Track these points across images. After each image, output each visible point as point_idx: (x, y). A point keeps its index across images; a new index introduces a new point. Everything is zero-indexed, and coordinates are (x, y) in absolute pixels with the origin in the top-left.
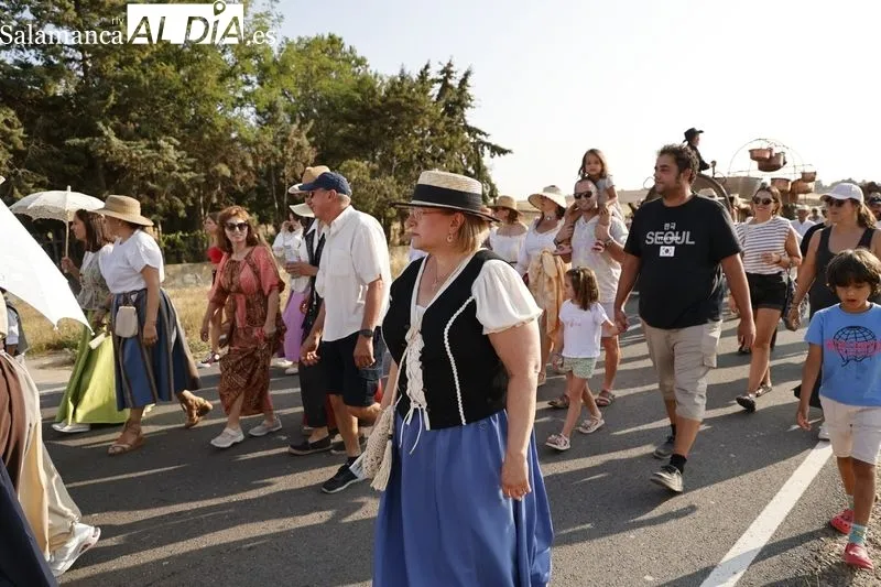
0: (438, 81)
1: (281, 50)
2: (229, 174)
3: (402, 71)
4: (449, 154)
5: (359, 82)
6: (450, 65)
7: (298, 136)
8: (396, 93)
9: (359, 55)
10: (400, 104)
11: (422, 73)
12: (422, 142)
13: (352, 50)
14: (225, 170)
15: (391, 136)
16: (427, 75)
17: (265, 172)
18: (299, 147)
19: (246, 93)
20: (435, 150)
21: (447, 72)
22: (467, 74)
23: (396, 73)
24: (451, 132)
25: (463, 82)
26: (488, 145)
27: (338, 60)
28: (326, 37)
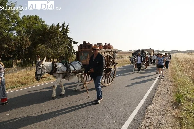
0: (61, 27)
1: (22, 18)
2: (7, 47)
3: (53, 24)
4: (64, 43)
5: (43, 26)
6: (64, 23)
7: (27, 38)
8: (51, 29)
9: (43, 20)
10: (52, 32)
11: (57, 25)
12: (57, 41)
13: (41, 19)
14: (6, 46)
15: (50, 39)
16: (59, 25)
17: (17, 46)
18: (27, 41)
19: (13, 28)
20: (61, 42)
21: (63, 25)
22: (68, 26)
23: (51, 25)
24: (64, 38)
25: (67, 27)
26: (73, 41)
27: (37, 21)
28: (35, 16)
